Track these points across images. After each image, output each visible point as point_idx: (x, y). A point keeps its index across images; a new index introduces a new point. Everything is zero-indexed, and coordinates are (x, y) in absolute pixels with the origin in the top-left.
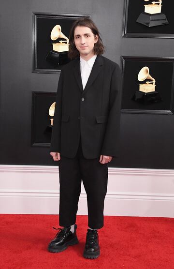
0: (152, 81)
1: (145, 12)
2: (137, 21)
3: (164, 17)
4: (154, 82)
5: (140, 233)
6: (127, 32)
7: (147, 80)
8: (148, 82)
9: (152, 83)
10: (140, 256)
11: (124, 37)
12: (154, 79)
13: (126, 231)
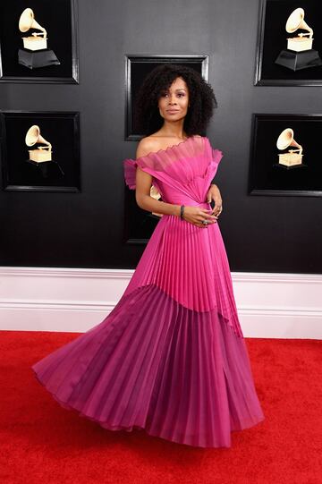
0: (297, 148)
1: (289, 48)
2: (276, 62)
3: (316, 55)
4: (301, 150)
5: (278, 365)
6: (262, 78)
7: (290, 148)
8: (291, 151)
9: (298, 153)
10: (278, 400)
11: (258, 85)
12: (300, 147)
13: (258, 362)
